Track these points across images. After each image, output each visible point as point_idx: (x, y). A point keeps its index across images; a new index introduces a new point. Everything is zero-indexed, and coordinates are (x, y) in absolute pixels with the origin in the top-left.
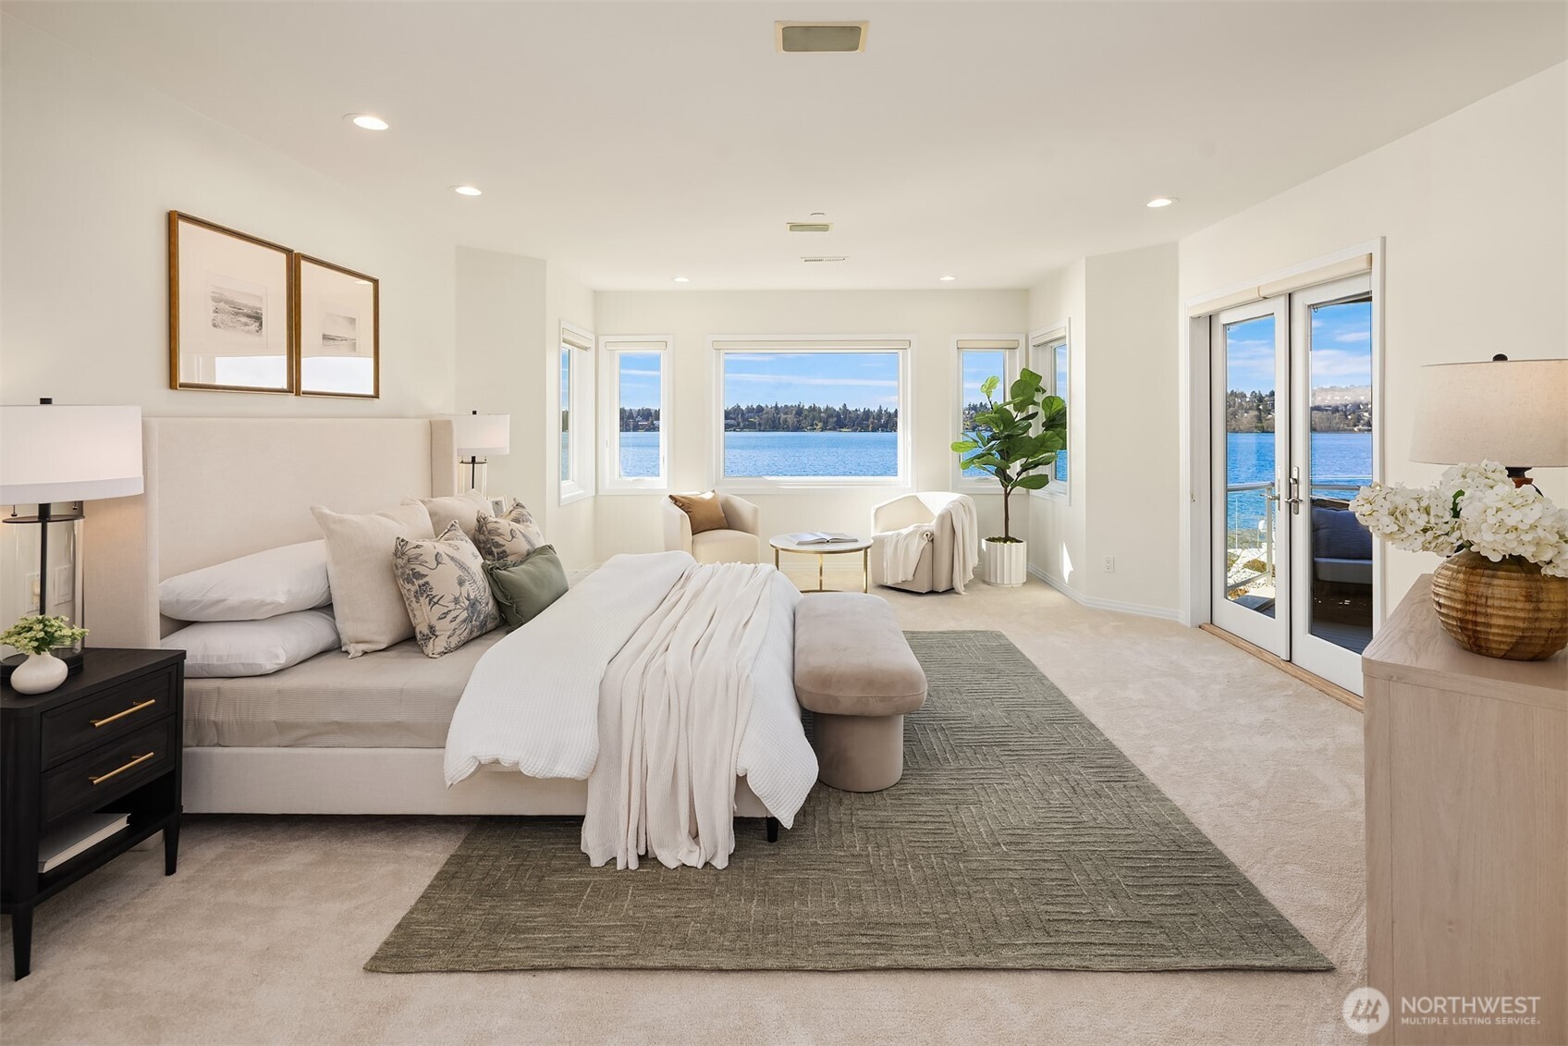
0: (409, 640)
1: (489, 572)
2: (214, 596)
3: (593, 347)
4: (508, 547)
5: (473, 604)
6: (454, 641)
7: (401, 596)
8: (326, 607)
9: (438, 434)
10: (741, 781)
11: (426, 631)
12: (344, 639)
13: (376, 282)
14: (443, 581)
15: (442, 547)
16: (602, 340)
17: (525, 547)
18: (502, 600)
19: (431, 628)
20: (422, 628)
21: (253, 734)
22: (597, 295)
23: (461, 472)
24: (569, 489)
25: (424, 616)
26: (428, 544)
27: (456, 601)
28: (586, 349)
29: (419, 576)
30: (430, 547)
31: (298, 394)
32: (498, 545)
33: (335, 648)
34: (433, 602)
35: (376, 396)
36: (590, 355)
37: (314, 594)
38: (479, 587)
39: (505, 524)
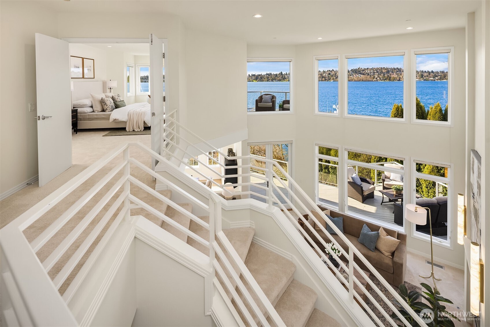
0: (103, 111)
1: (114, 103)
2: (79, 104)
3: (134, 66)
4: (117, 100)
5: (112, 106)
6: (110, 110)
7: (102, 105)
8: (92, 107)
9: (104, 84)
10: (144, 122)
11: (106, 109)
12: (94, 110)
13: (93, 60)
14: (108, 103)
15: (107, 99)
16: (136, 65)
17: (119, 100)
18: (116, 106)
19: (107, 109)
20: (105, 109)
21: (85, 119)
22: (135, 56)
23: (108, 90)
24: (129, 94)
25: (105, 107)
26: (106, 98)
27: (110, 105)
28: (133, 67)
29: (105, 102)
30: (106, 99)
31: (84, 78)
32: (115, 100)
33: (93, 112)
34: (106, 105)
35: (94, 78)
36: (134, 68)
37: (90, 105)
38: (113, 104)
39: (116, 97)
